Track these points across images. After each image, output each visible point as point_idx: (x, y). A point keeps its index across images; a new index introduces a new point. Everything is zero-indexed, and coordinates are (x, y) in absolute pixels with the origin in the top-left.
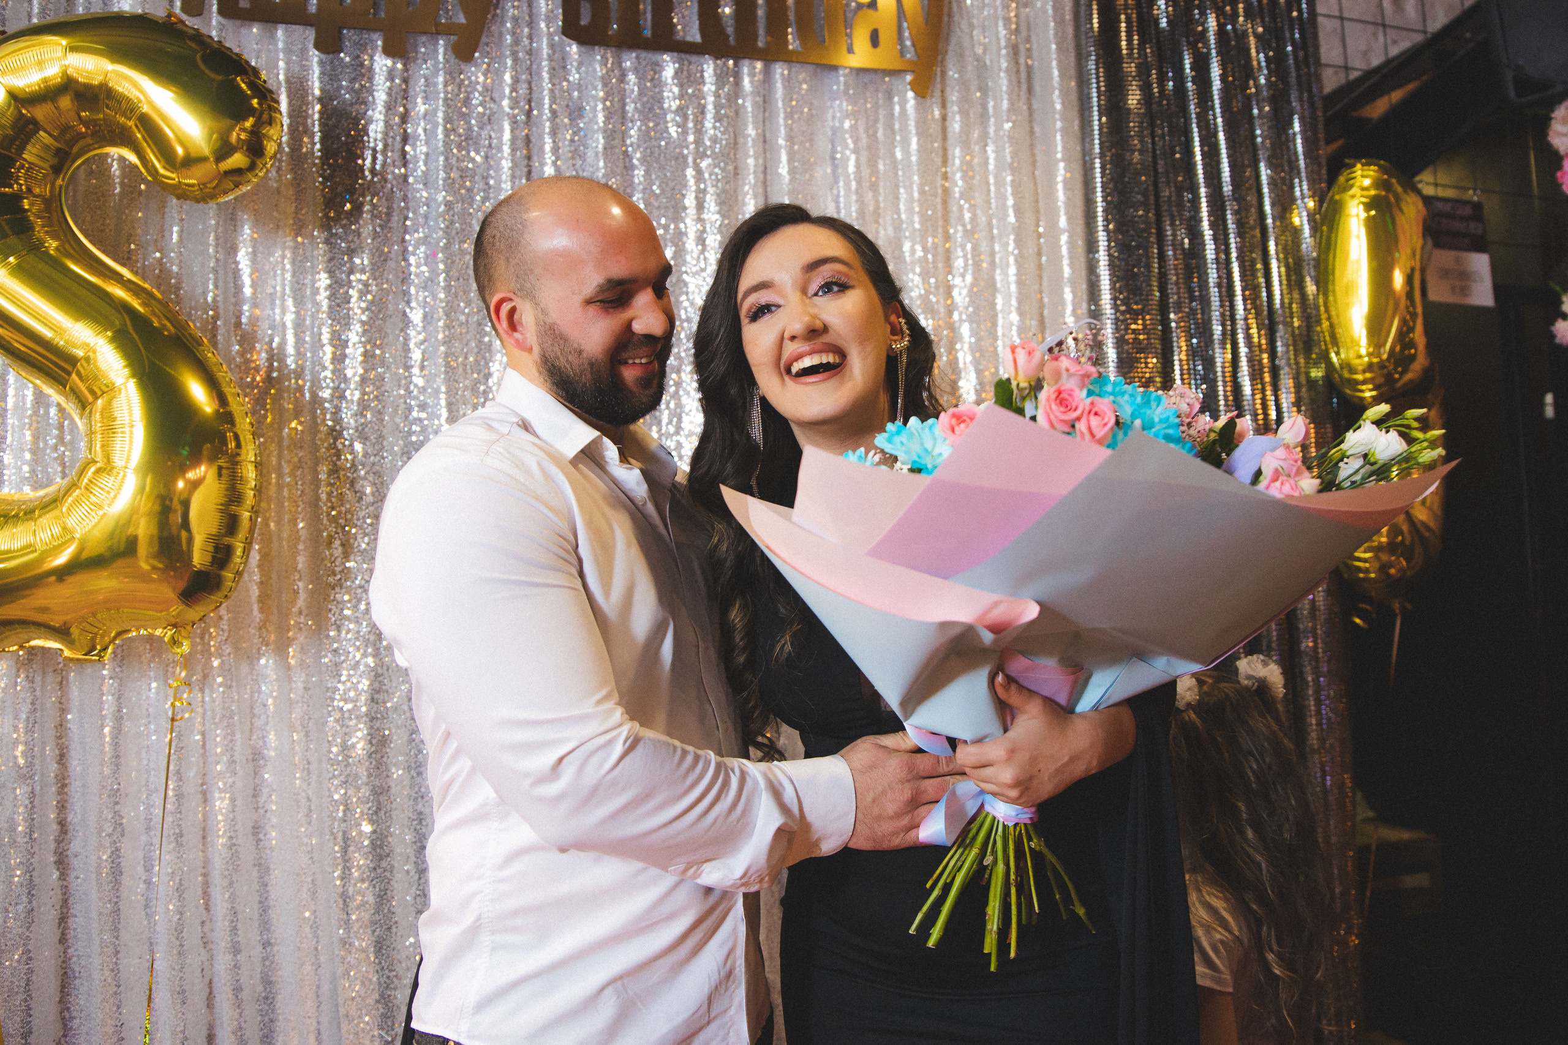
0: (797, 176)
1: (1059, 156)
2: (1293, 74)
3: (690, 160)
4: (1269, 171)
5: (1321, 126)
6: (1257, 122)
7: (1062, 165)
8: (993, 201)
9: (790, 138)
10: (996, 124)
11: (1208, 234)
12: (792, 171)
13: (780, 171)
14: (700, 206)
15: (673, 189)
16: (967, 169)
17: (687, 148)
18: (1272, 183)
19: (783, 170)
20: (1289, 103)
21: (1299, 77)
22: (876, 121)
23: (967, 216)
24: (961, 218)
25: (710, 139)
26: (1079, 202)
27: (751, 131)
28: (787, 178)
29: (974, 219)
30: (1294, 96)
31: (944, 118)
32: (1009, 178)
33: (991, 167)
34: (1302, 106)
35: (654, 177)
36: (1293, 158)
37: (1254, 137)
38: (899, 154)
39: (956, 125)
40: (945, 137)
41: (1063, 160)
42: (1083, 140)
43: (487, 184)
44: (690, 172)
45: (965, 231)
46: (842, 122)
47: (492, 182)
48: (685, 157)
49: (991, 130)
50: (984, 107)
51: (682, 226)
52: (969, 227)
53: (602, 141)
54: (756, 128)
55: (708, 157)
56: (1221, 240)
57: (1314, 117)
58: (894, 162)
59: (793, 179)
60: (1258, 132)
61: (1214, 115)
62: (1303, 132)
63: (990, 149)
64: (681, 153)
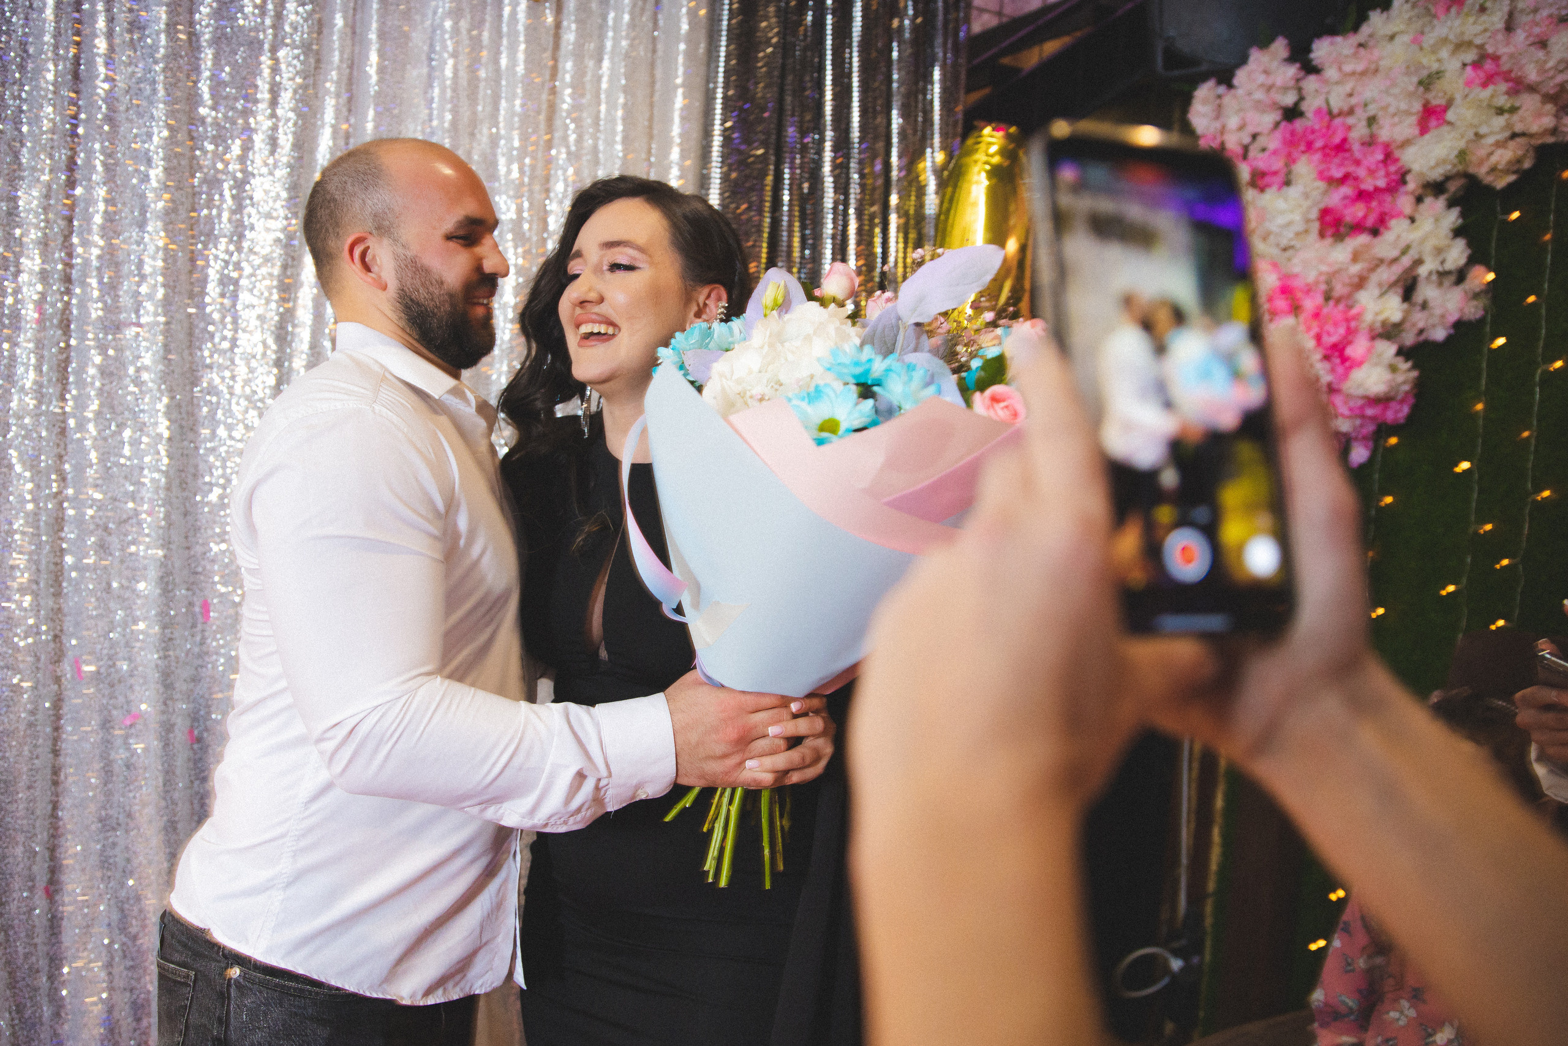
0: (387, 77)
1: (679, 81)
2: (940, 17)
3: (266, 46)
4: (901, 121)
5: (963, 76)
6: (895, 67)
7: (680, 91)
8: (602, 123)
9: (382, 35)
10: (614, 38)
11: (829, 182)
12: (381, 70)
13: (368, 69)
14: (274, 103)
15: (244, 79)
16: (578, 87)
17: (264, 31)
18: (902, 134)
19: (372, 70)
20: (932, 46)
21: (946, 23)
22: (482, 22)
23: (573, 138)
24: (565, 138)
25: (291, 24)
26: (696, 134)
27: (339, 21)
28: (374, 79)
29: (580, 140)
30: (939, 41)
31: (558, 25)
32: (621, 100)
33: (604, 86)
34: (945, 54)
35: (223, 62)
36: (928, 107)
37: (890, 81)
38: (504, 62)
39: (570, 37)
40: (557, 46)
41: (683, 85)
42: (708, 65)
43: (26, 51)
44: (265, 60)
45: (569, 153)
46: (443, 20)
47: (31, 51)
48: (261, 43)
49: (609, 44)
50: (604, 18)
51: (252, 120)
52: (573, 148)
53: (164, 16)
54: (345, 18)
55: (287, 45)
56: (843, 187)
57: (955, 65)
58: (498, 70)
59: (380, 81)
60: (895, 77)
61: (851, 53)
62: (943, 81)
63: (606, 64)
64: (257, 38)
